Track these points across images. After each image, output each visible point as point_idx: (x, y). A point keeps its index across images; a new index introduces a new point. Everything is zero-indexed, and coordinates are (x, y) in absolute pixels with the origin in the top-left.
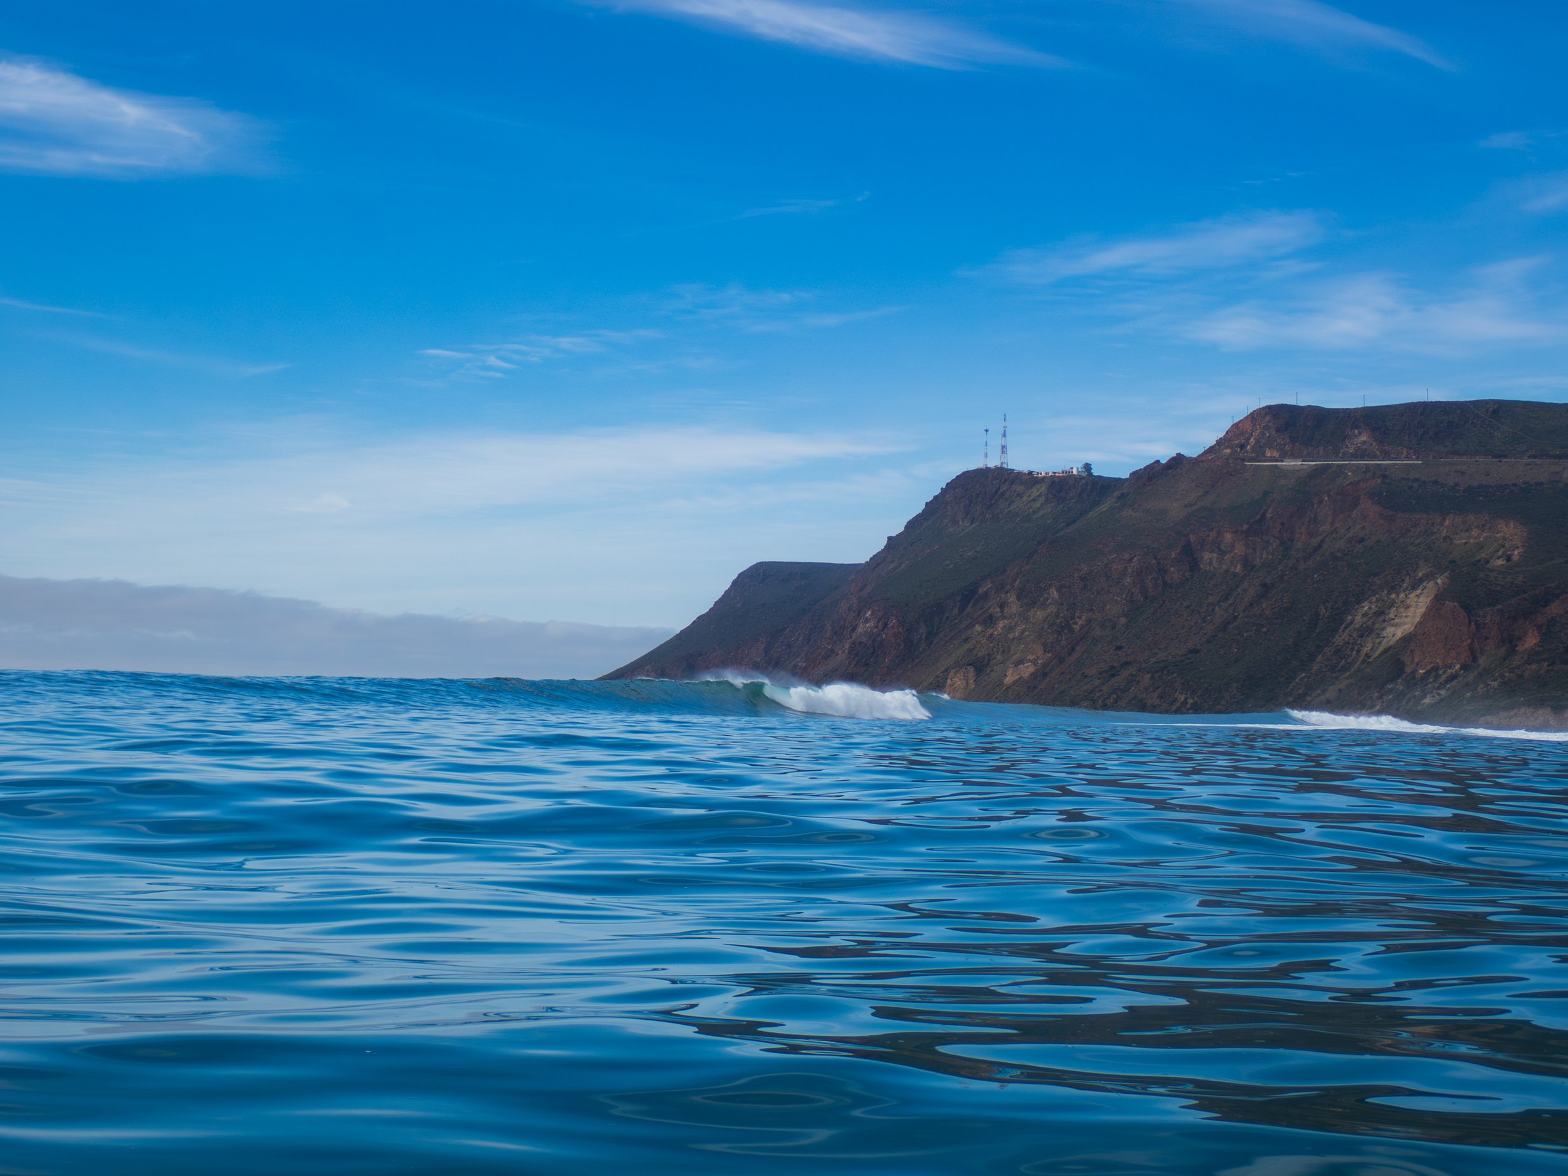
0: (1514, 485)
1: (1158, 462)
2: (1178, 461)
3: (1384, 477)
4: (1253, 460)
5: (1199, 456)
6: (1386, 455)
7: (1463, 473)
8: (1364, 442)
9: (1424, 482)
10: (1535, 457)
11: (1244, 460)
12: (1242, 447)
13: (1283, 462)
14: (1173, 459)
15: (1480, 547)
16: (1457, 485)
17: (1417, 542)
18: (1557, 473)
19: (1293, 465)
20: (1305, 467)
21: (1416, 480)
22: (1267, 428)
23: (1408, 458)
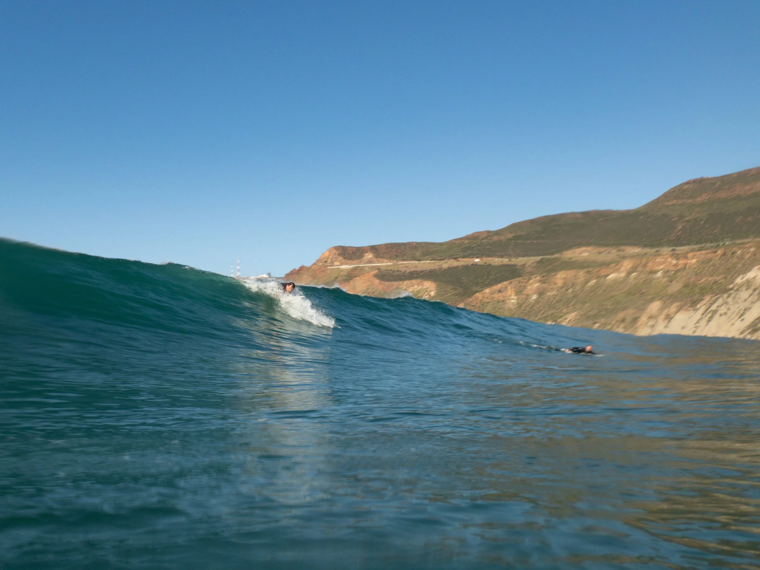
0: (426, 270)
1: (295, 269)
2: (302, 268)
3: (379, 269)
4: (330, 266)
5: (311, 266)
6: (379, 262)
7: (407, 267)
8: (370, 258)
9: (394, 271)
10: (431, 260)
11: (327, 266)
12: (326, 262)
13: (341, 266)
14: (301, 267)
15: (419, 292)
16: (405, 271)
17: (395, 292)
18: (441, 265)
19: (346, 267)
20: (350, 268)
21: (391, 270)
22: (334, 254)
23: (387, 263)
